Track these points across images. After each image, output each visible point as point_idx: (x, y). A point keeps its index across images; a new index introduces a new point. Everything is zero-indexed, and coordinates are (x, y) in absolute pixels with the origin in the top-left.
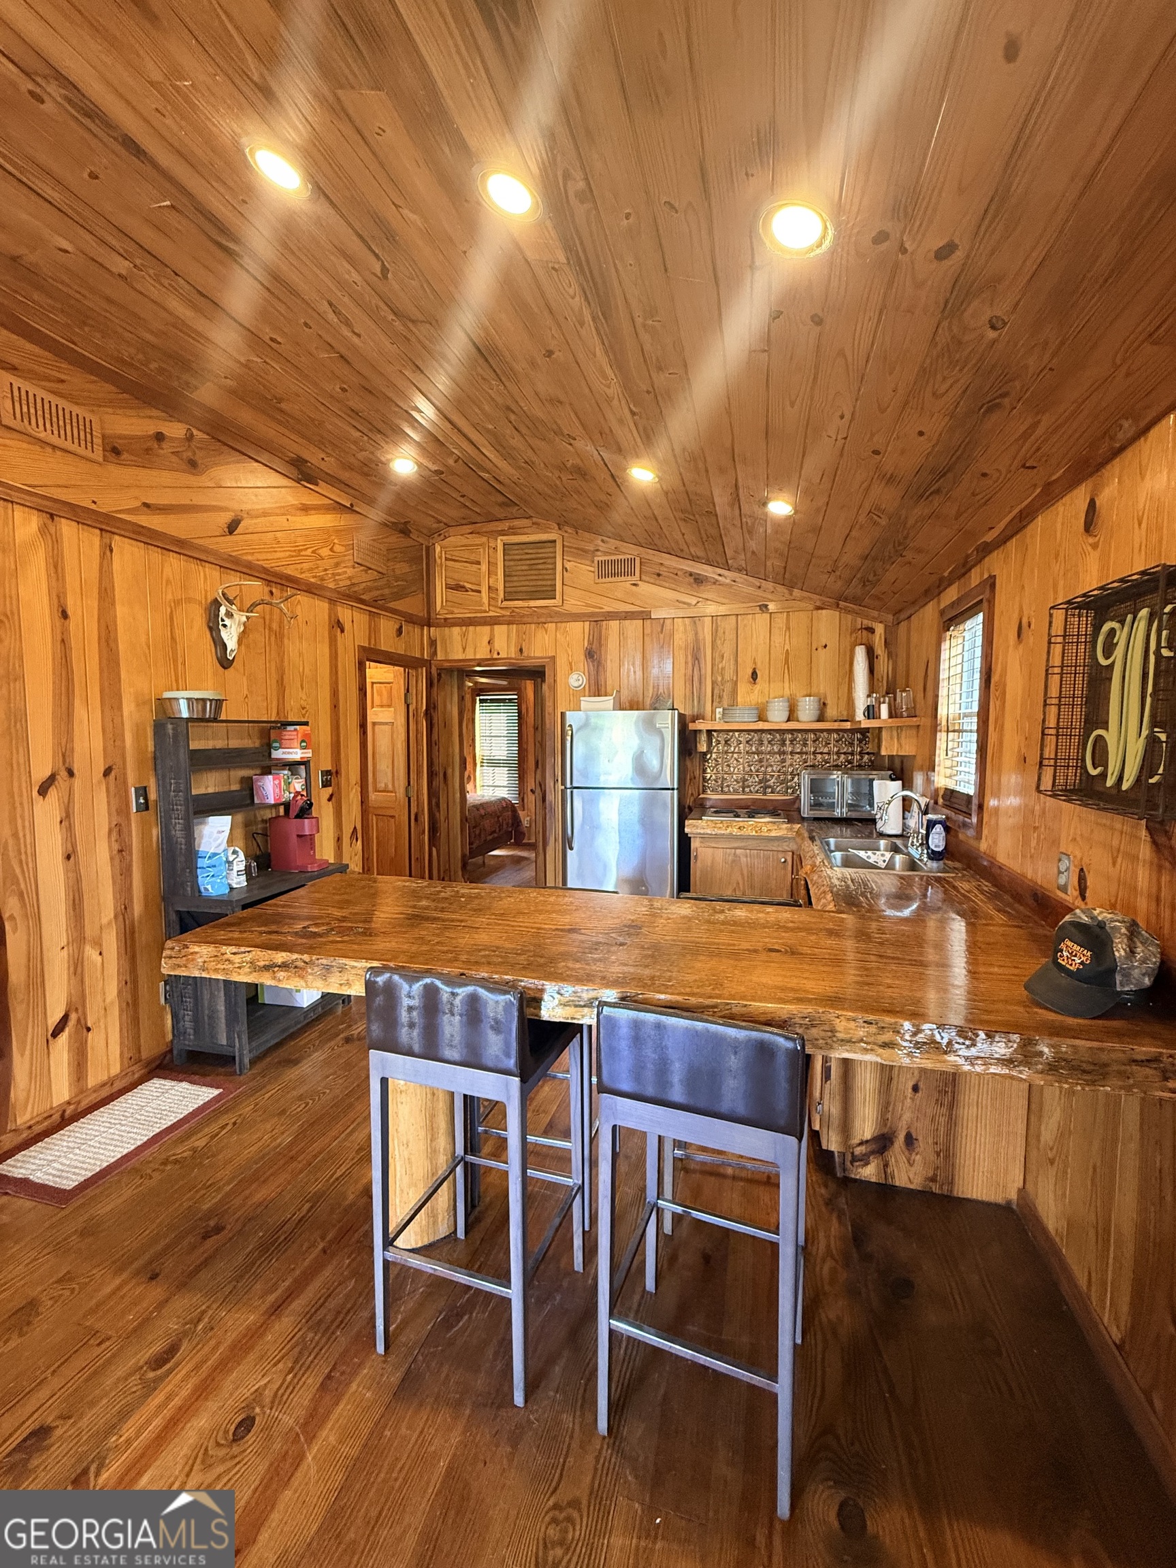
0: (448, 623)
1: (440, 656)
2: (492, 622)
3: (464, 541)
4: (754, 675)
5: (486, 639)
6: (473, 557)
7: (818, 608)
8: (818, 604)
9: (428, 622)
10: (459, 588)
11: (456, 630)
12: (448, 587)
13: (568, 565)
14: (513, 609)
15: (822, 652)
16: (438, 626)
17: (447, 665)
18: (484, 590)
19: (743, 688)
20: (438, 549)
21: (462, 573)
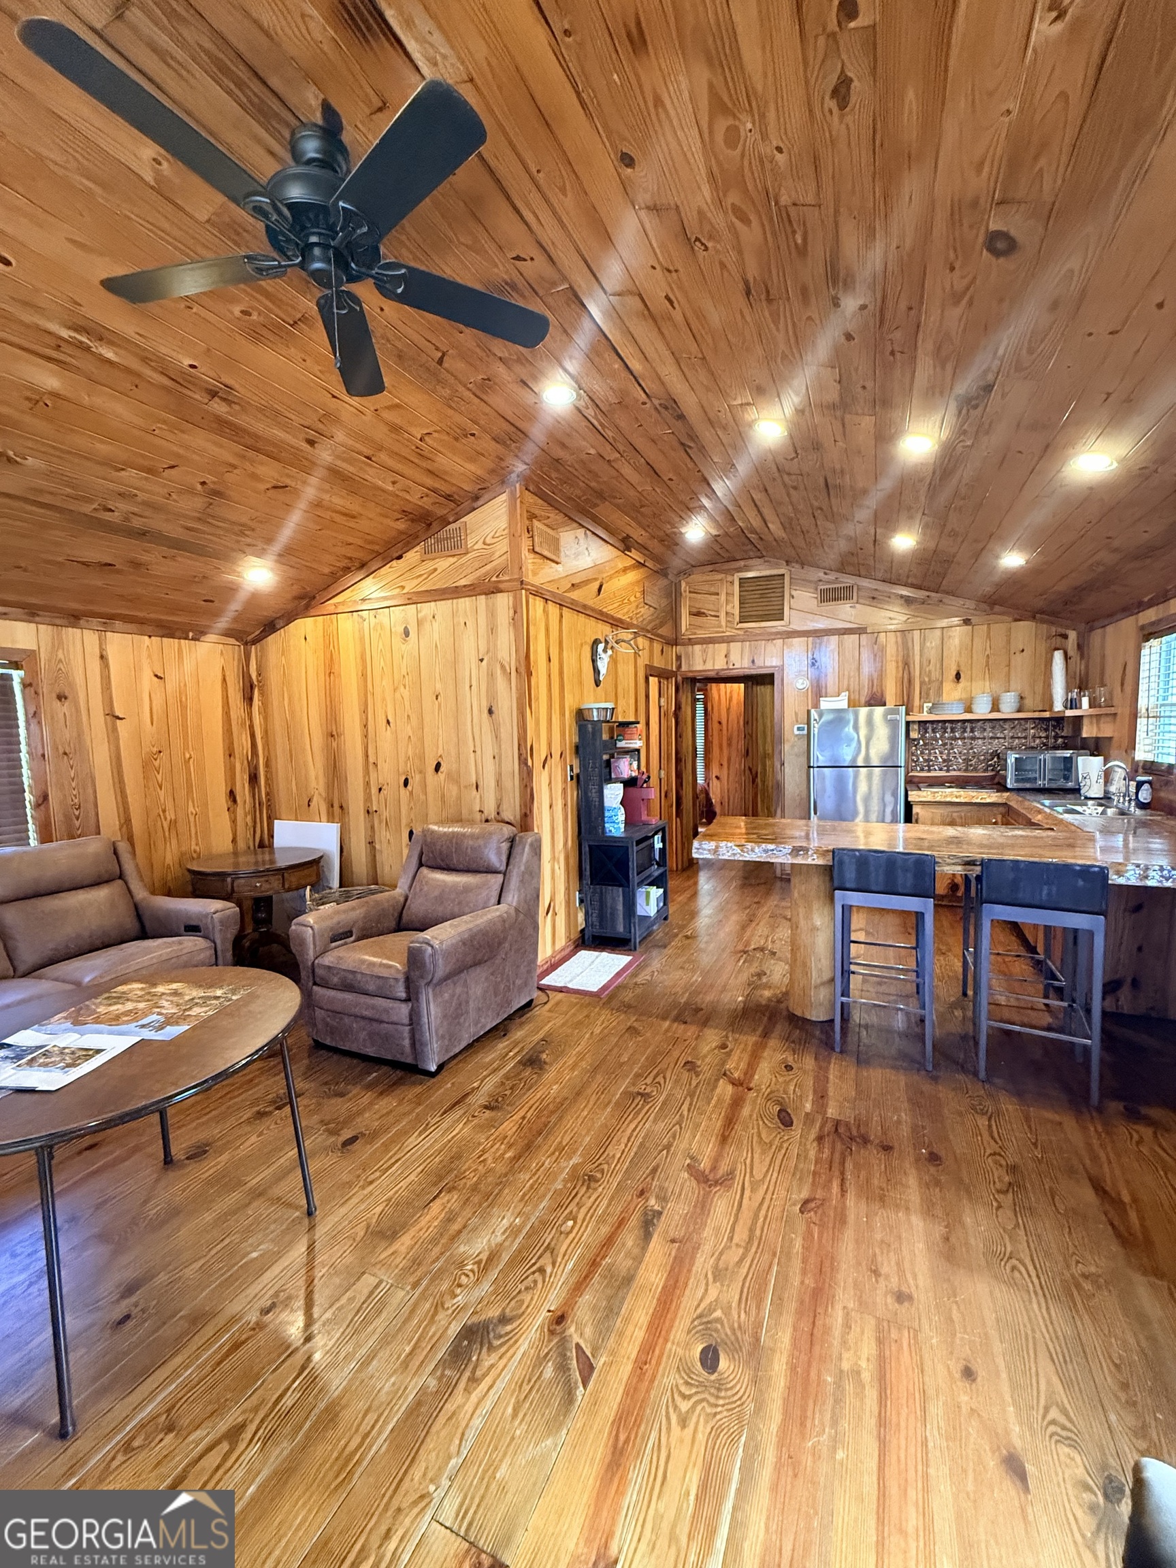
0: (691, 642)
1: (684, 668)
2: (728, 640)
3: (705, 578)
4: (958, 676)
5: (724, 653)
6: (713, 590)
7: (1016, 620)
8: (1017, 616)
9: (674, 642)
10: (699, 614)
11: (697, 648)
12: (691, 614)
13: (794, 593)
14: (746, 630)
15: (1019, 657)
16: (683, 645)
17: (690, 675)
18: (723, 615)
19: (948, 686)
20: (683, 584)
21: (706, 602)
